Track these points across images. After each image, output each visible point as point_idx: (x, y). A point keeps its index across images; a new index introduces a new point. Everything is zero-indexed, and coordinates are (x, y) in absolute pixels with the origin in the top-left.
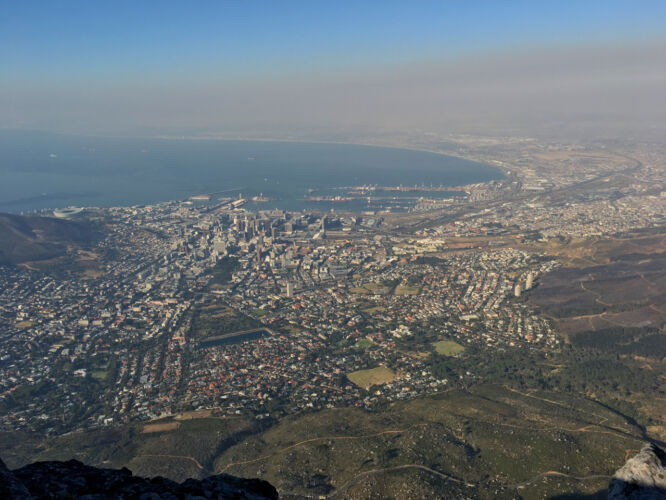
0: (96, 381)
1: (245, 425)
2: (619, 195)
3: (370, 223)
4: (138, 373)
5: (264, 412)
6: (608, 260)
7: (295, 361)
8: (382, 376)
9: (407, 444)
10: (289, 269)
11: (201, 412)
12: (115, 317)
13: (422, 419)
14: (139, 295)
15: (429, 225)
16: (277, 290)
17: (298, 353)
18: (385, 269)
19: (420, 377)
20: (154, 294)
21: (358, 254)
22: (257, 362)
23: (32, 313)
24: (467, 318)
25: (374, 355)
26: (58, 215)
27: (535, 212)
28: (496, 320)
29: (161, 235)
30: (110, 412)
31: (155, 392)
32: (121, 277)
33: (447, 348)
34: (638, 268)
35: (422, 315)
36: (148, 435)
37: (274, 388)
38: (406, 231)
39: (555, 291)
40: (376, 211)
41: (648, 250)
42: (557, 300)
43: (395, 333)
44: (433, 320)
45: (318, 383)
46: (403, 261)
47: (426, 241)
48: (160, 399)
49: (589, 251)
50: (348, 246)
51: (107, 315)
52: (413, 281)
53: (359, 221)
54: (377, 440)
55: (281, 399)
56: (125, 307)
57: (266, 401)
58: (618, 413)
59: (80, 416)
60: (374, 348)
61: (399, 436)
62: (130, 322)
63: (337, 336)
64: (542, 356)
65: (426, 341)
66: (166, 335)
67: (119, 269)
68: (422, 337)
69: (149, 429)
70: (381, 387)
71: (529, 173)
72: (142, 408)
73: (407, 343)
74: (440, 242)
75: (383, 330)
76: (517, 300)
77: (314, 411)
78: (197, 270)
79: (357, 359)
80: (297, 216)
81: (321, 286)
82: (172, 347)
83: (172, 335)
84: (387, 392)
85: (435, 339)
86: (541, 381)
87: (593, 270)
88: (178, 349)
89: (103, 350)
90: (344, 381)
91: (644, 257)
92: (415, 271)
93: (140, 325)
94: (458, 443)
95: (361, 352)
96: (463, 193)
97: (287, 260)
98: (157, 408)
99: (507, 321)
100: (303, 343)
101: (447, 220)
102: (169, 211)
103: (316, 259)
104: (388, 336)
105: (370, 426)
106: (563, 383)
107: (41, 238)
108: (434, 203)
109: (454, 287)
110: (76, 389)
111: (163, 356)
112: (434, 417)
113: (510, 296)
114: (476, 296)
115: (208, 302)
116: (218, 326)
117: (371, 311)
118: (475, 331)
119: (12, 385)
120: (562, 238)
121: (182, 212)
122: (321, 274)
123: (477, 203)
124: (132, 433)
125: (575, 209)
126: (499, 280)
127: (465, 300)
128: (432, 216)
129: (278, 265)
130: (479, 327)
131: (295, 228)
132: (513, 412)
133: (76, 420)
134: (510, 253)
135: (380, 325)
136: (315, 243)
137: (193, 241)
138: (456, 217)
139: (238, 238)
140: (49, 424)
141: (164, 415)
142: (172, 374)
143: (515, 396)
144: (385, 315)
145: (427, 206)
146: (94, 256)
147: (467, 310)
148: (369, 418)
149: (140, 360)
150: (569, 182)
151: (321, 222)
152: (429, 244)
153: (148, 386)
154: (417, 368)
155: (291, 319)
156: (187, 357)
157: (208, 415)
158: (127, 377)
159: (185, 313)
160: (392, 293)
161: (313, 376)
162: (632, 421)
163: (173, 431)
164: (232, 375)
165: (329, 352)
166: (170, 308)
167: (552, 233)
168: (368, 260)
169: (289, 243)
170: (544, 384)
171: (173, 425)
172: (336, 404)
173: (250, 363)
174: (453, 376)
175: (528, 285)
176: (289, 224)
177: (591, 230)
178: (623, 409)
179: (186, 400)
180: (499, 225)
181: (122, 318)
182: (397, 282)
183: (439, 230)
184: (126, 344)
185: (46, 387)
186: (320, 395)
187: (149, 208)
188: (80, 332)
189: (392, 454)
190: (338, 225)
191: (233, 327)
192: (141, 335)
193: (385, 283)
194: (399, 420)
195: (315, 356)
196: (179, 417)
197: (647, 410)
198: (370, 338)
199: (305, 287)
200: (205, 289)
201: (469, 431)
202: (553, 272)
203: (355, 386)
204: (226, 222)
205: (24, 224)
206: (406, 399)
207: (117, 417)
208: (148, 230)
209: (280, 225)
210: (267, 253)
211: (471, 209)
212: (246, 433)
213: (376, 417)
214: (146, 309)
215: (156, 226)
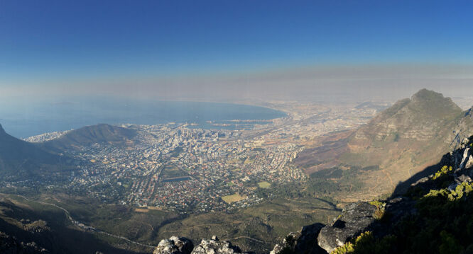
0: (124, 188)
1: (175, 215)
2: (324, 121)
3: (237, 134)
4: (139, 188)
5: (183, 211)
6: (321, 145)
7: (200, 191)
8: (237, 198)
9: (242, 228)
10: (202, 153)
11: (158, 208)
12: (135, 165)
13: (251, 216)
14: (145, 158)
15: (259, 135)
16: (196, 161)
17: (202, 187)
18: (241, 153)
19: (252, 198)
20: (150, 159)
21: (231, 147)
22: (185, 190)
23: (109, 159)
24: (272, 172)
25: (234, 189)
26: (123, 126)
27: (297, 128)
28: (283, 172)
29: (155, 137)
30: (126, 200)
31: (143, 196)
32: (139, 151)
33: (264, 185)
34: (331, 146)
35: (254, 172)
36: (136, 212)
37: (190, 202)
38: (250, 138)
39: (304, 158)
40: (239, 130)
41: (334, 139)
42: (304, 162)
43: (243, 180)
44: (258, 174)
45: (208, 201)
46: (248, 150)
47: (258, 141)
48: (144, 199)
49: (315, 142)
50: (227, 144)
51: (132, 164)
52: (252, 158)
53: (232, 133)
54: (230, 226)
55: (192, 207)
56: (139, 162)
57: (186, 207)
58: (326, 202)
59: (116, 199)
60: (234, 186)
61: (240, 224)
62: (139, 168)
63: (220, 181)
64: (299, 184)
65: (256, 182)
66: (151, 175)
67: (139, 148)
68: (254, 181)
69: (137, 210)
70: (235, 203)
71: (295, 114)
72: (137, 202)
73: (248, 184)
74: (263, 142)
75: (238, 179)
76: (291, 163)
77: (205, 212)
78: (167, 151)
79: (227, 191)
80: (208, 131)
81: (214, 160)
82: (152, 180)
83: (153, 175)
84: (238, 205)
85: (259, 181)
86: (299, 194)
87: (317, 149)
88: (154, 181)
89: (129, 177)
90: (220, 200)
91: (332, 142)
92: (253, 153)
93: (142, 170)
94: (264, 225)
95: (229, 188)
96: (272, 122)
97: (202, 149)
98: (142, 203)
99: (287, 171)
100: (204, 183)
101: (266, 133)
102: (160, 128)
103: (213, 149)
104: (240, 181)
105: (228, 220)
106: (307, 194)
107: (116, 134)
108: (261, 127)
109: (267, 160)
110: (117, 189)
111: (149, 183)
112: (256, 215)
113: (288, 162)
114: (275, 163)
115: (169, 164)
116: (171, 174)
117: (234, 171)
118: (275, 177)
119: (97, 182)
120: (306, 138)
121: (164, 128)
122: (215, 155)
123: (277, 126)
124: (131, 210)
125: (311, 127)
126: (285, 156)
127: (272, 165)
128: (260, 132)
129: (198, 151)
130: (277, 175)
131: (206, 136)
132: (288, 209)
133: (114, 200)
134: (289, 145)
135: (237, 177)
136: (214, 143)
137: (167, 140)
138: (269, 132)
139: (184, 139)
140: (105, 199)
141: (144, 206)
142: (150, 191)
143: (290, 202)
144: (240, 172)
145: (258, 128)
146: (131, 142)
147: (272, 169)
148: (228, 216)
149: (140, 183)
150: (309, 117)
151: (217, 134)
152: (259, 143)
153: (141, 194)
154: (251, 194)
155: (201, 173)
156: (157, 185)
157: (160, 209)
158: (134, 189)
159: (159, 167)
160: (243, 163)
161: (206, 197)
162: (331, 204)
163: (146, 213)
164: (174, 195)
165: (215, 187)
166: (154, 165)
167: (303, 136)
168: (235, 149)
169: (203, 142)
170: (300, 195)
171: (147, 211)
172: (216, 210)
173: (182, 190)
174: (265, 196)
175: (295, 157)
176: (204, 135)
177: (316, 134)
178: (328, 200)
179: (153, 202)
180: (285, 134)
181: (137, 166)
182: (246, 158)
183: (263, 137)
184: (137, 176)
185: (108, 186)
186: (209, 205)
187: (153, 126)
188: (122, 169)
189: (236, 232)
190: (224, 135)
191: (177, 175)
192: (143, 173)
193: (241, 159)
194: (241, 217)
195: (209, 189)
196: (149, 208)
197: (336, 198)
198: (233, 182)
199: (208, 160)
200: (169, 159)
201: (269, 219)
202: (304, 151)
203: (224, 202)
204: (180, 133)
205: (112, 128)
206: (245, 208)
207: (128, 203)
208: (152, 134)
209: (200, 135)
210: (194, 146)
211: (275, 128)
212: (175, 219)
213: (231, 216)
214: (146, 164)
215: (154, 133)
